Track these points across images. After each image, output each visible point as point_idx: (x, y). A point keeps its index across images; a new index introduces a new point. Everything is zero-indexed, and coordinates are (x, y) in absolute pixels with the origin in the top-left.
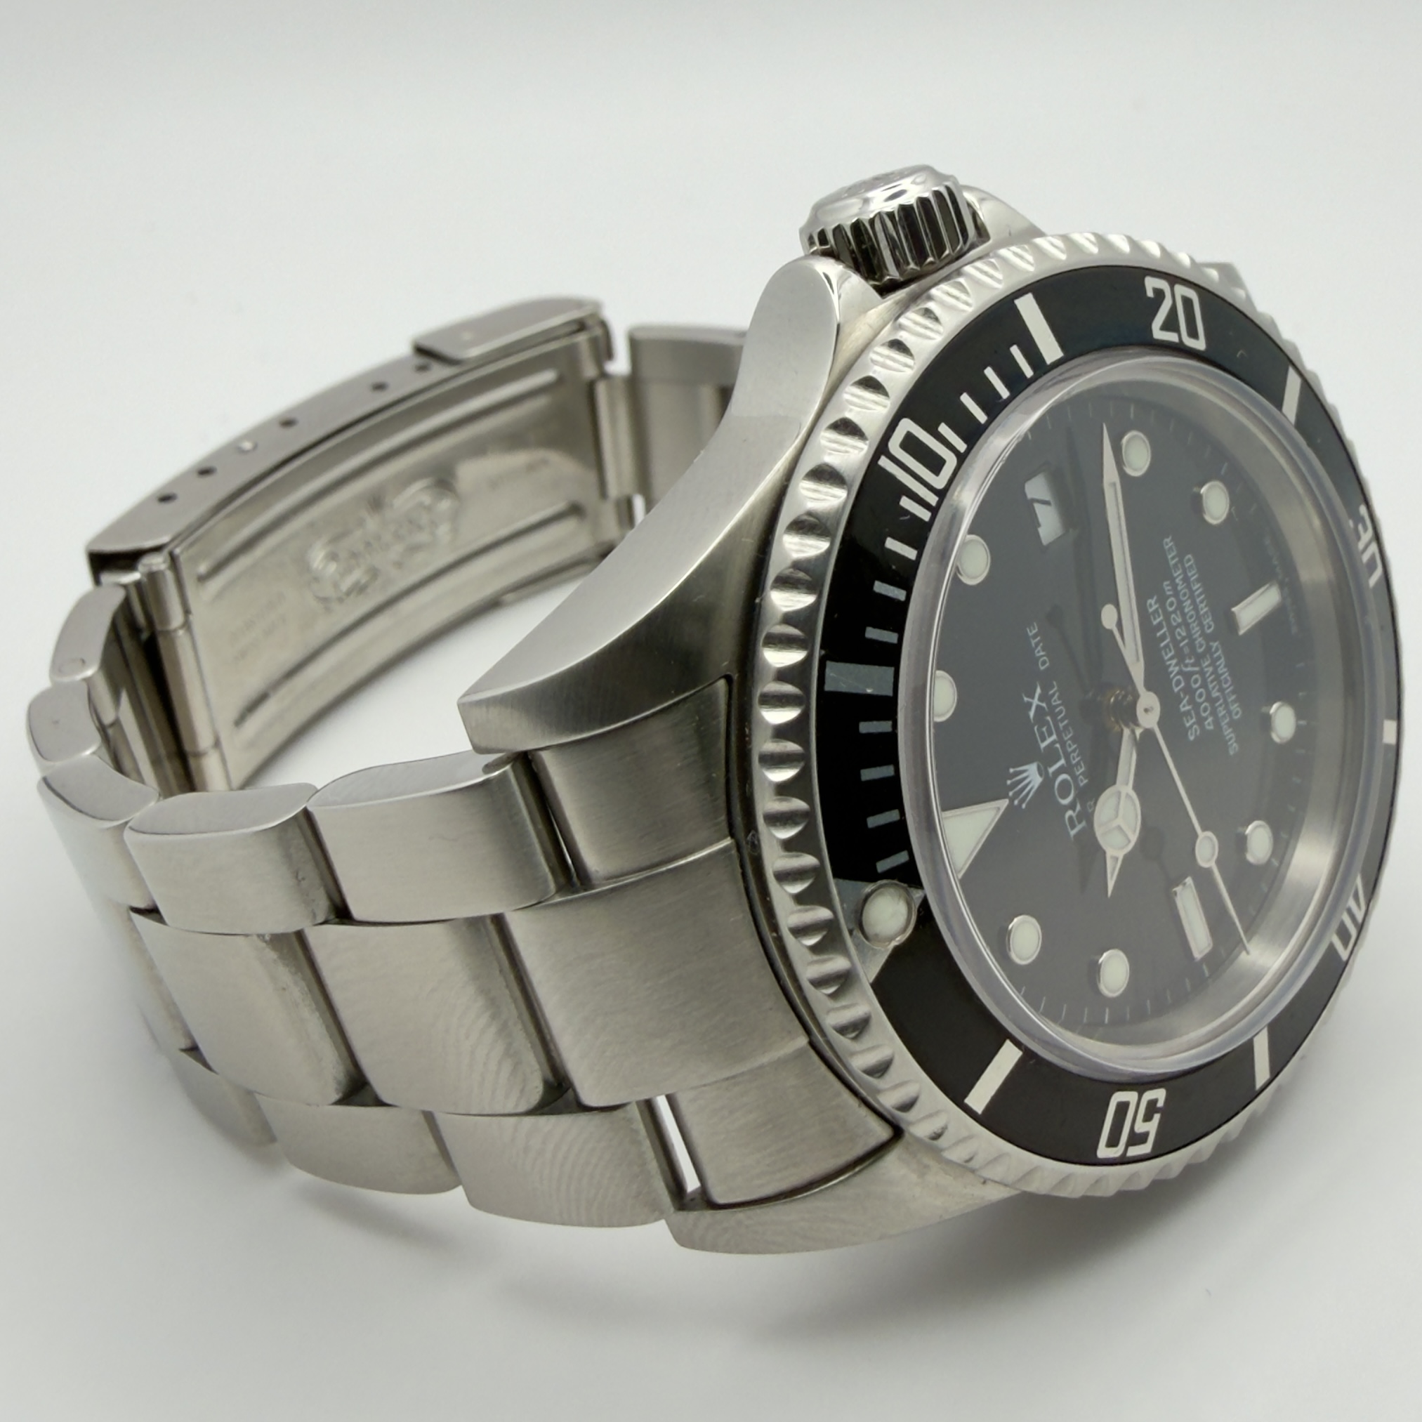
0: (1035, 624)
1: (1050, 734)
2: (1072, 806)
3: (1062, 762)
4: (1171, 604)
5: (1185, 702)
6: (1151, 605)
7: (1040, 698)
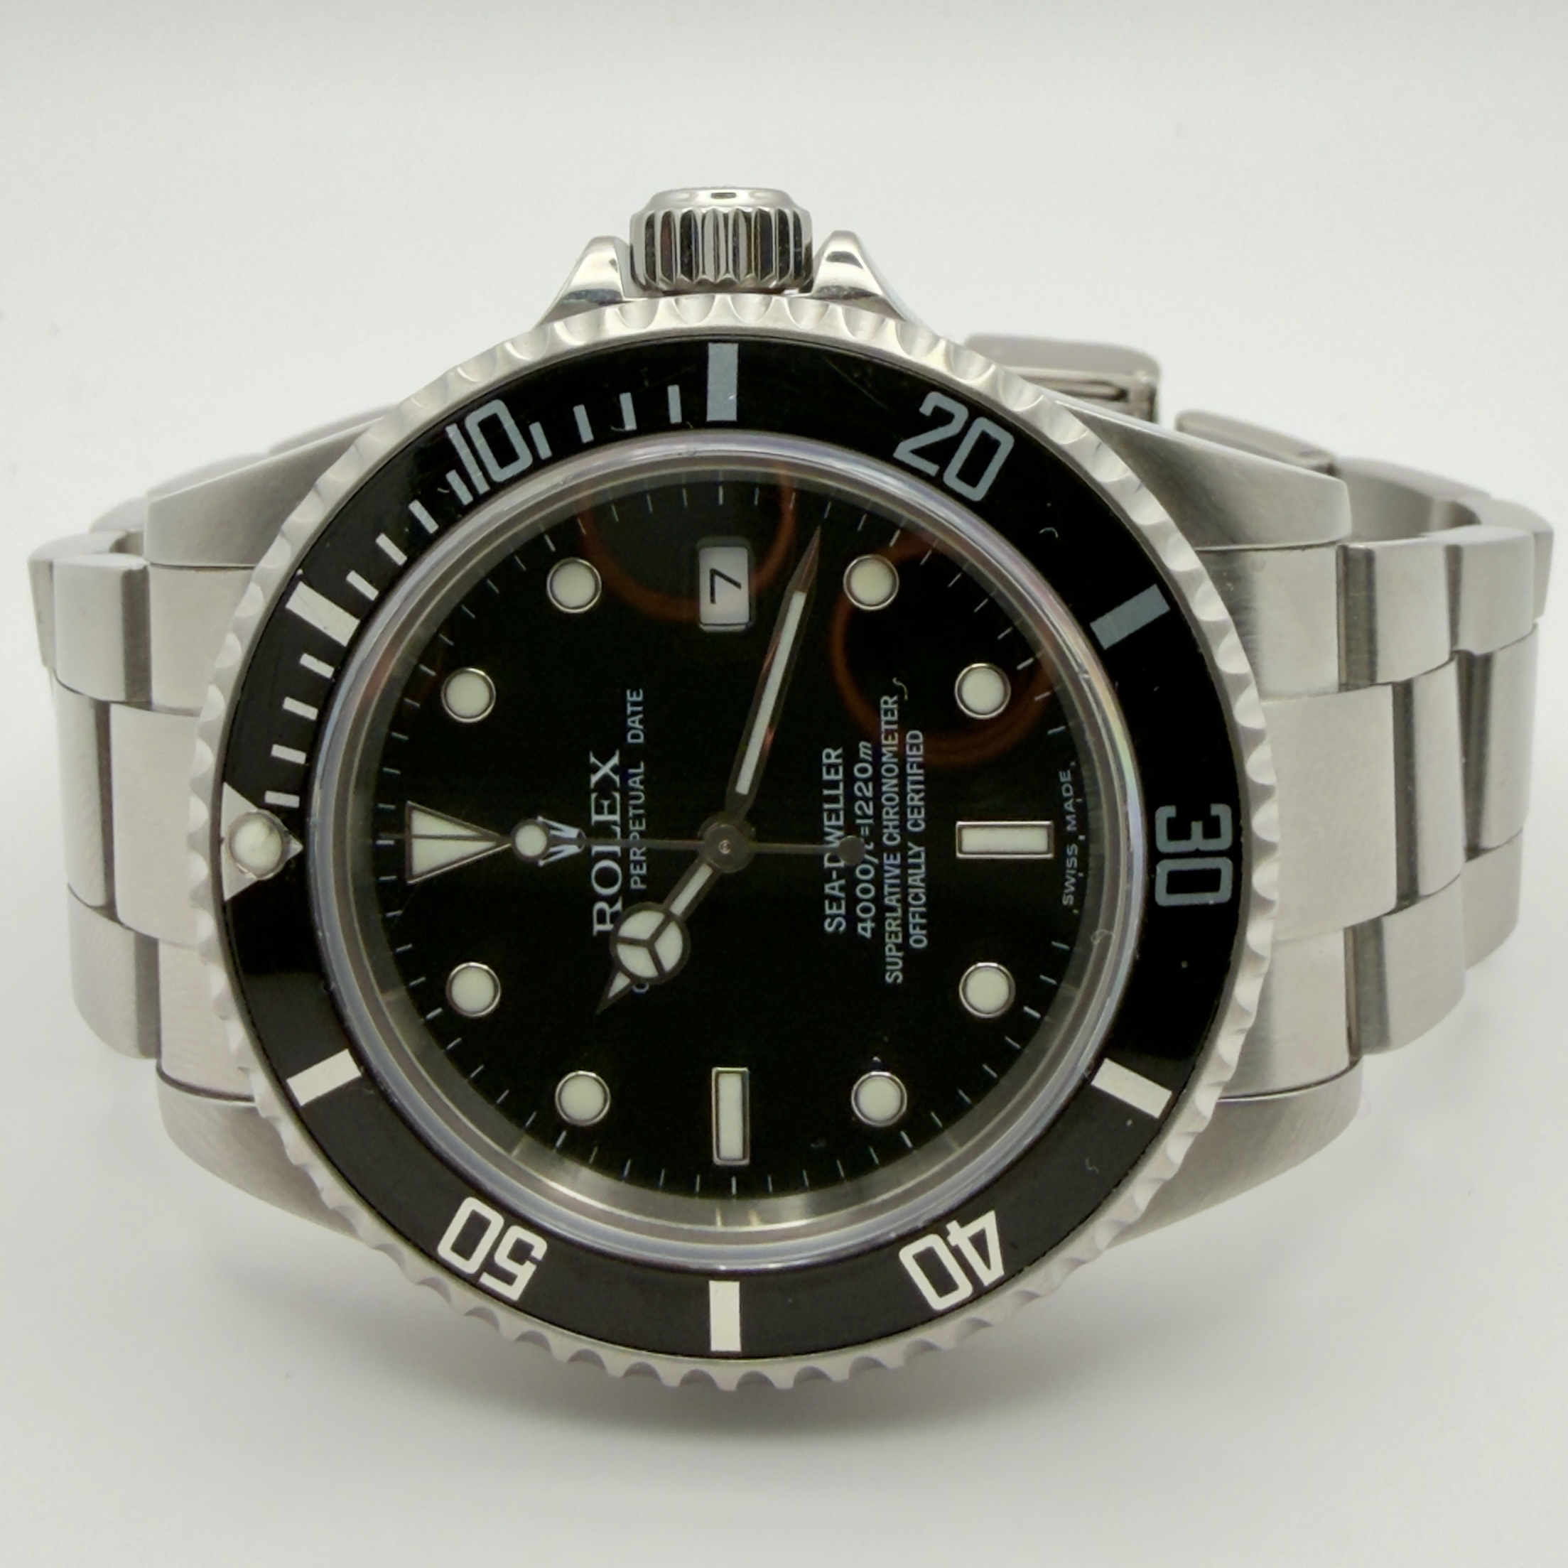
0: (641, 691)
1: (612, 810)
2: (611, 900)
3: (617, 849)
4: (863, 770)
5: (836, 884)
6: (829, 756)
7: (614, 769)
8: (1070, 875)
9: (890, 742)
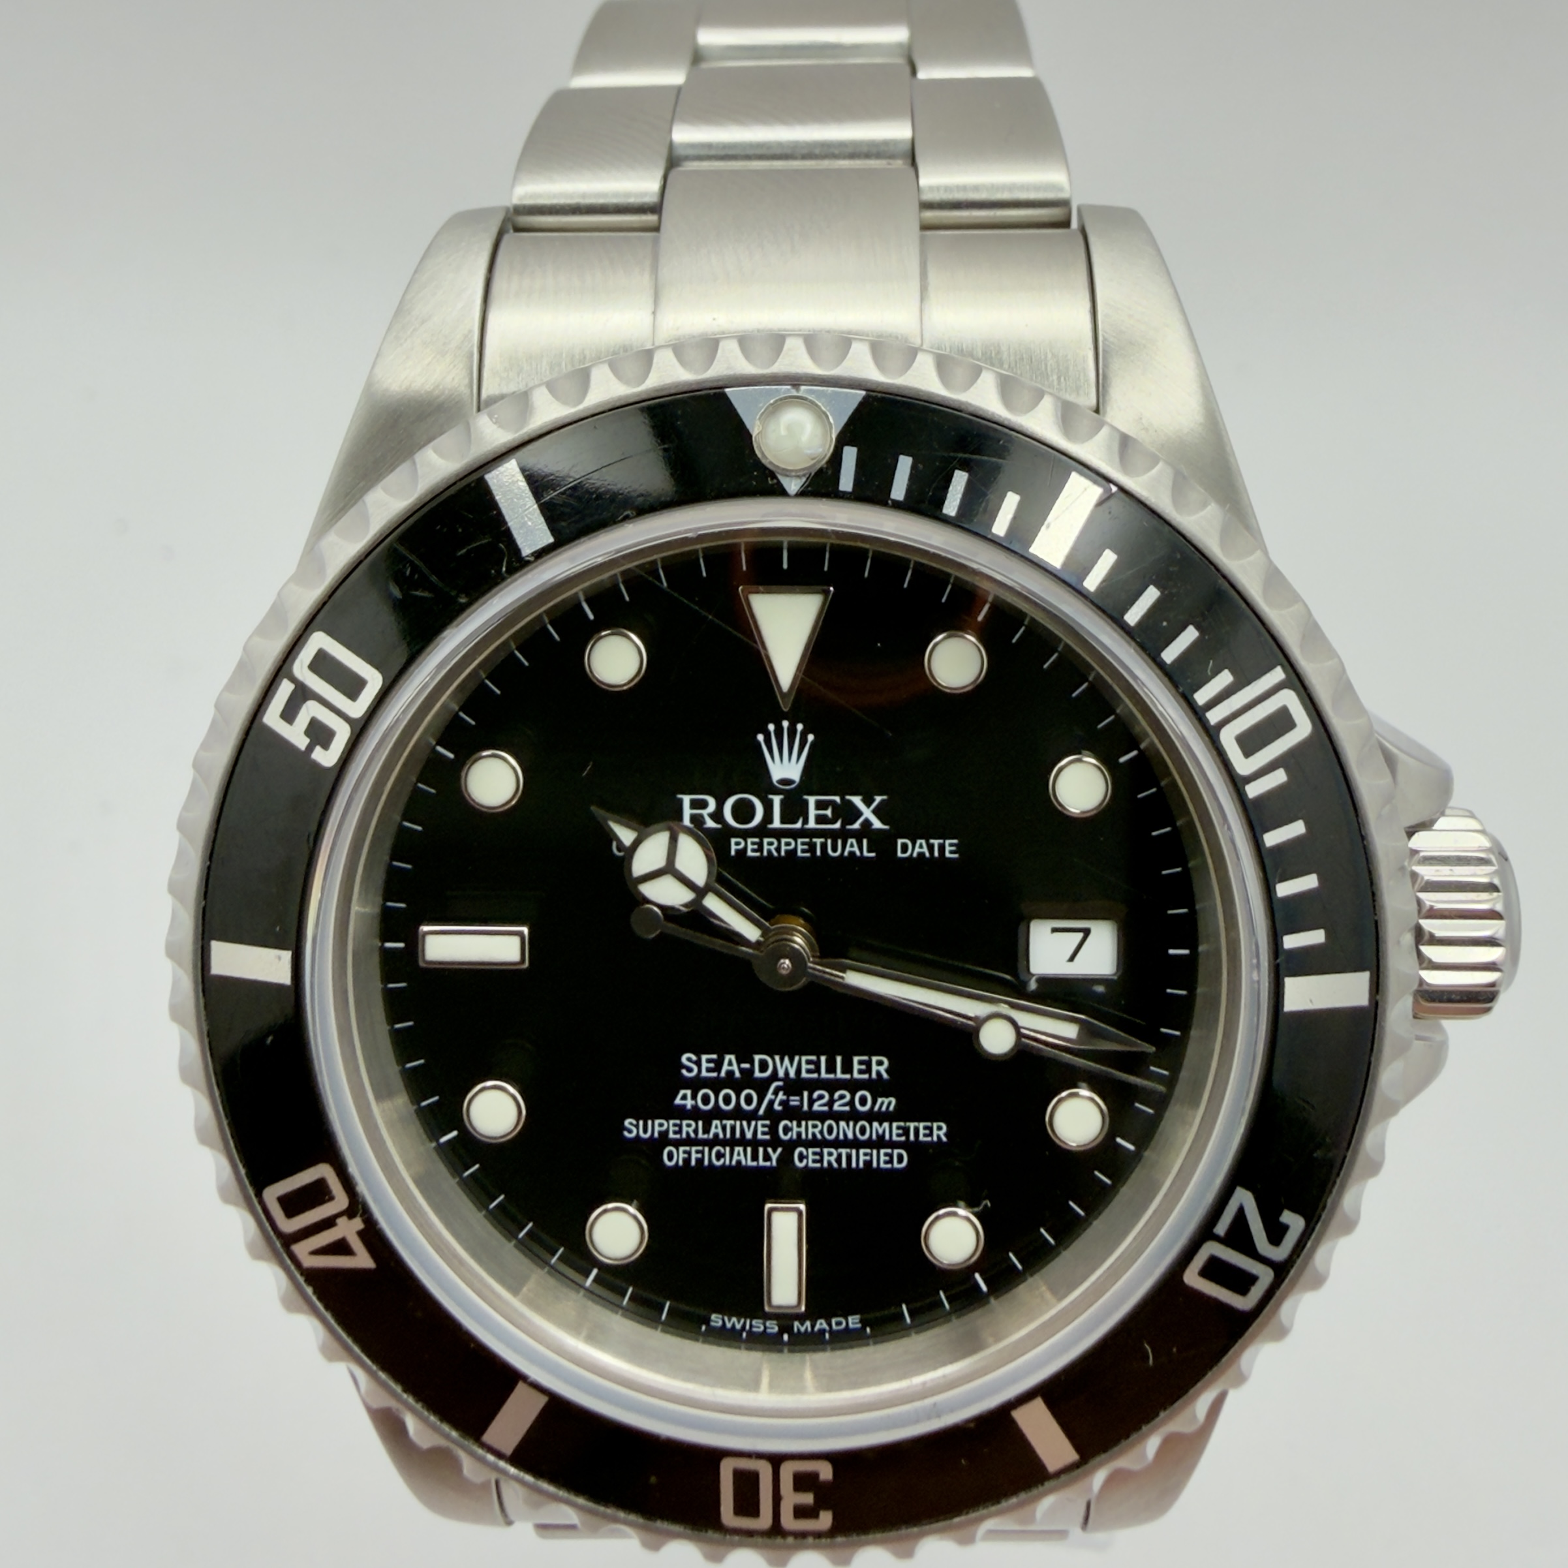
0: (956, 856)
1: (820, 819)
2: (717, 816)
3: (777, 823)
4: (863, 1101)
5: (735, 1068)
6: (880, 1063)
7: (867, 823)
8: (745, 1323)
9: (895, 1131)
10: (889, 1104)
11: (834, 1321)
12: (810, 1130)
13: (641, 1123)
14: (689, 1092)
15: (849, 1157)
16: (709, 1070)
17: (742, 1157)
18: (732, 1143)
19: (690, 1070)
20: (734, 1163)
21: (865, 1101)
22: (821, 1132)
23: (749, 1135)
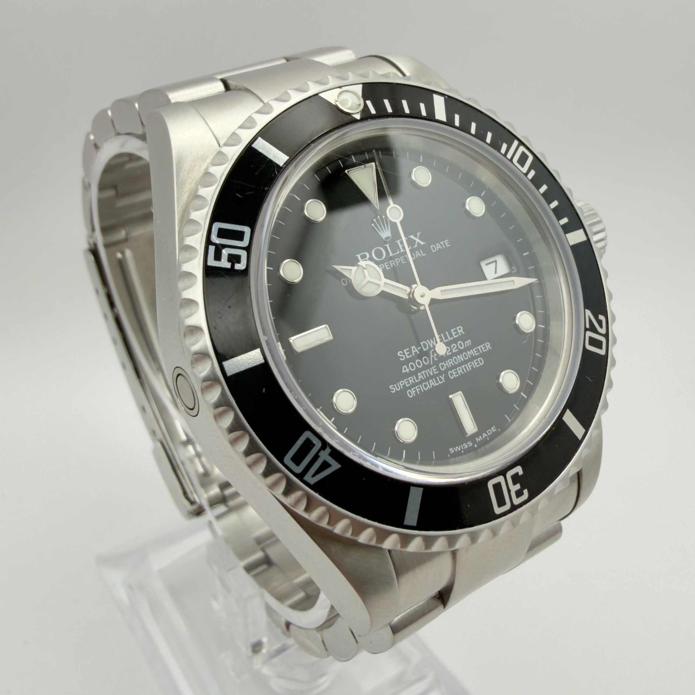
0: (450, 245)
3: (391, 254)
4: (461, 346)
5: (416, 350)
6: (460, 329)
7: (419, 244)
8: (461, 447)
9: (475, 352)
10: (469, 342)
11: (487, 432)
12: (450, 363)
13: (395, 385)
14: (405, 366)
15: (465, 367)
16: (408, 355)
17: (433, 384)
18: (427, 379)
19: (402, 357)
20: (431, 387)
21: (462, 345)
22: (453, 362)
23: (432, 374)
